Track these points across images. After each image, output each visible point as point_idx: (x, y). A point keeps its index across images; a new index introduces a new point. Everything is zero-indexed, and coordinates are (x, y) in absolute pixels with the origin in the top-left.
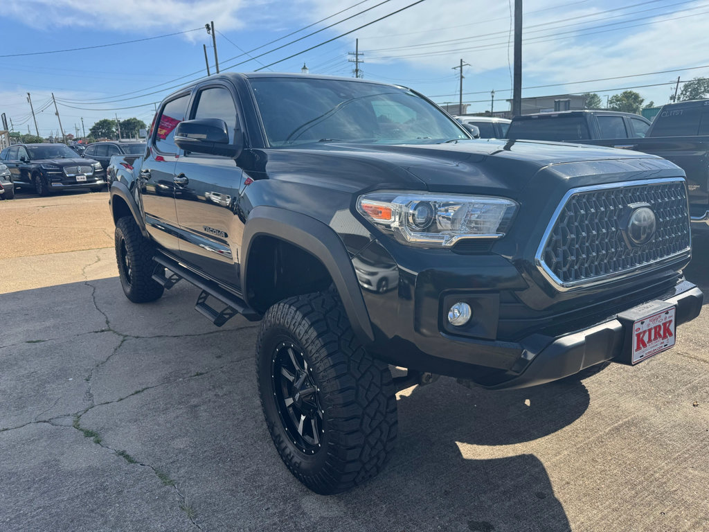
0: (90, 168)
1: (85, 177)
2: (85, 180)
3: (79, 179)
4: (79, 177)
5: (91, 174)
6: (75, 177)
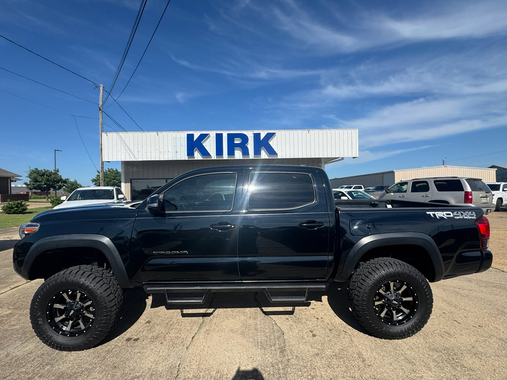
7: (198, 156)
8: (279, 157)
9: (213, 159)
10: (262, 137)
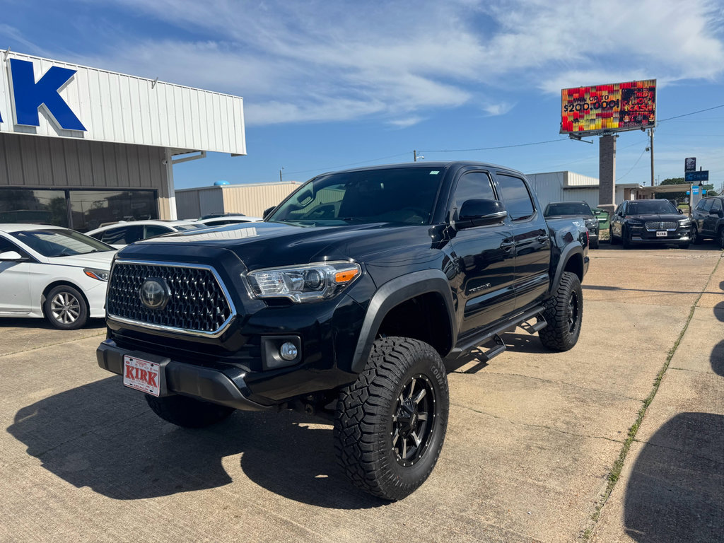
0: (674, 224)
1: (666, 232)
2: (666, 235)
3: (660, 234)
4: (660, 233)
5: (674, 230)
6: (655, 232)
8: (88, 136)
10: (38, 75)
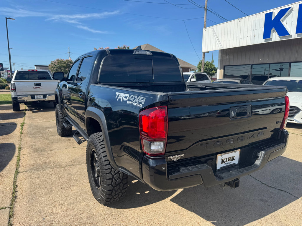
7: (275, 37)
9: (293, 38)
